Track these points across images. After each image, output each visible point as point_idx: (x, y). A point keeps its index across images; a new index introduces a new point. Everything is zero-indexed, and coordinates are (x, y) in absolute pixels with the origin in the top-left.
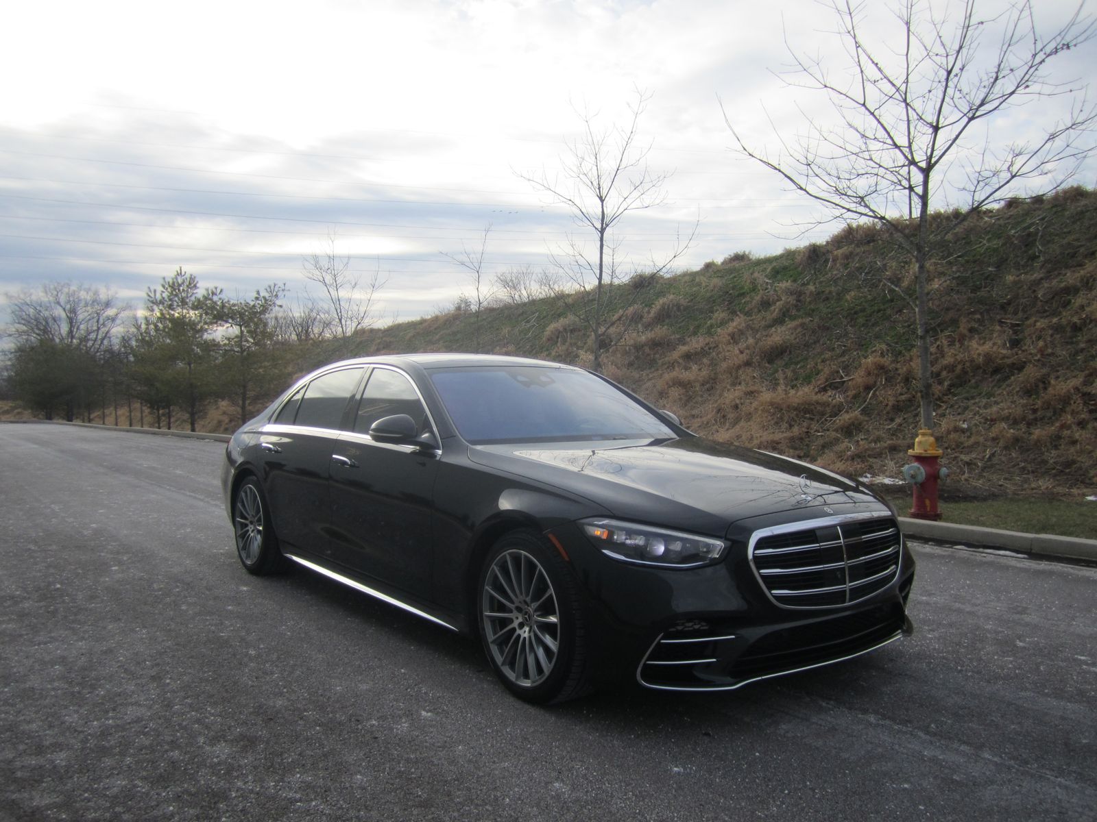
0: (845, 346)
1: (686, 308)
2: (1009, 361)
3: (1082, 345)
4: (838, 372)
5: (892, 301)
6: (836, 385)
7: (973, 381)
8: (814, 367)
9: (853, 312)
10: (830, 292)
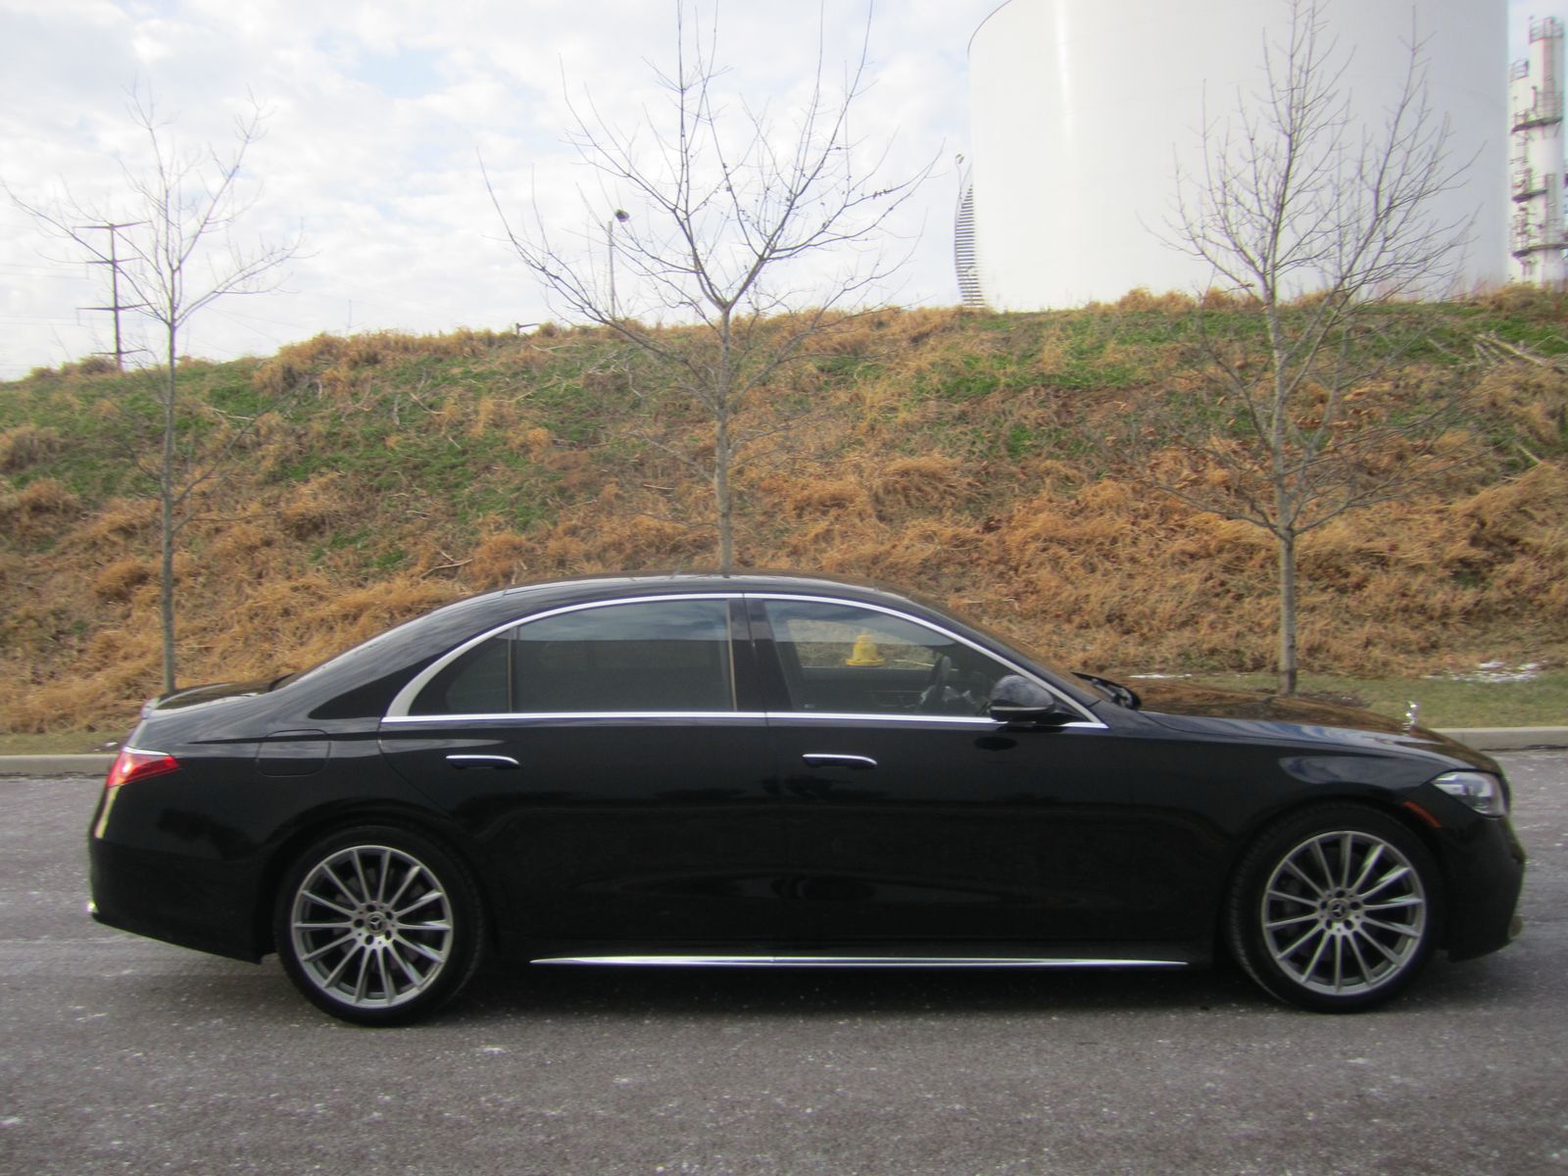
0: (424, 516)
1: (65, 448)
2: (690, 537)
3: (760, 518)
4: (439, 553)
5: (464, 452)
6: (446, 572)
7: (649, 563)
8: (390, 546)
9: (410, 465)
10: (350, 435)
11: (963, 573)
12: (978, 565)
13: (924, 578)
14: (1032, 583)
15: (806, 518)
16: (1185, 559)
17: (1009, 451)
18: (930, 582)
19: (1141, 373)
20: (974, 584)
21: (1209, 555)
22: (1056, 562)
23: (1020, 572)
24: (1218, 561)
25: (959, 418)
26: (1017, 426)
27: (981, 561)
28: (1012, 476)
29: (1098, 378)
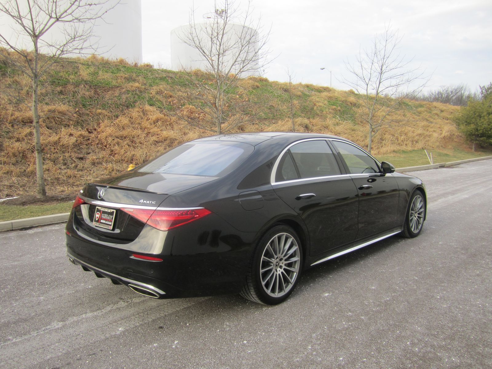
11: (88, 148)
12: (92, 145)
13: (75, 150)
14: (113, 151)
15: (16, 127)
16: (155, 142)
17: (83, 106)
18: (78, 151)
19: (114, 83)
20: (93, 151)
21: (162, 142)
22: (118, 144)
23: (107, 147)
24: (165, 143)
25: (60, 92)
26: (82, 97)
27: (92, 143)
28: (88, 115)
29: (101, 83)
